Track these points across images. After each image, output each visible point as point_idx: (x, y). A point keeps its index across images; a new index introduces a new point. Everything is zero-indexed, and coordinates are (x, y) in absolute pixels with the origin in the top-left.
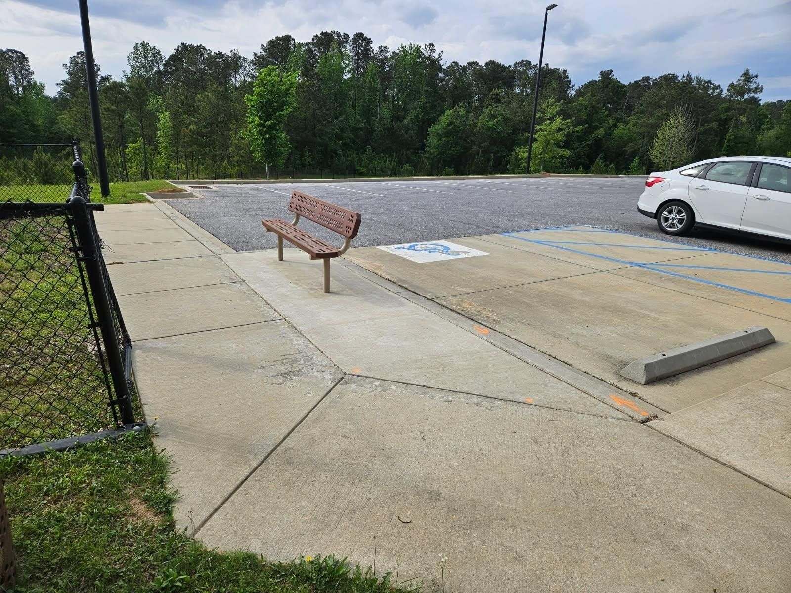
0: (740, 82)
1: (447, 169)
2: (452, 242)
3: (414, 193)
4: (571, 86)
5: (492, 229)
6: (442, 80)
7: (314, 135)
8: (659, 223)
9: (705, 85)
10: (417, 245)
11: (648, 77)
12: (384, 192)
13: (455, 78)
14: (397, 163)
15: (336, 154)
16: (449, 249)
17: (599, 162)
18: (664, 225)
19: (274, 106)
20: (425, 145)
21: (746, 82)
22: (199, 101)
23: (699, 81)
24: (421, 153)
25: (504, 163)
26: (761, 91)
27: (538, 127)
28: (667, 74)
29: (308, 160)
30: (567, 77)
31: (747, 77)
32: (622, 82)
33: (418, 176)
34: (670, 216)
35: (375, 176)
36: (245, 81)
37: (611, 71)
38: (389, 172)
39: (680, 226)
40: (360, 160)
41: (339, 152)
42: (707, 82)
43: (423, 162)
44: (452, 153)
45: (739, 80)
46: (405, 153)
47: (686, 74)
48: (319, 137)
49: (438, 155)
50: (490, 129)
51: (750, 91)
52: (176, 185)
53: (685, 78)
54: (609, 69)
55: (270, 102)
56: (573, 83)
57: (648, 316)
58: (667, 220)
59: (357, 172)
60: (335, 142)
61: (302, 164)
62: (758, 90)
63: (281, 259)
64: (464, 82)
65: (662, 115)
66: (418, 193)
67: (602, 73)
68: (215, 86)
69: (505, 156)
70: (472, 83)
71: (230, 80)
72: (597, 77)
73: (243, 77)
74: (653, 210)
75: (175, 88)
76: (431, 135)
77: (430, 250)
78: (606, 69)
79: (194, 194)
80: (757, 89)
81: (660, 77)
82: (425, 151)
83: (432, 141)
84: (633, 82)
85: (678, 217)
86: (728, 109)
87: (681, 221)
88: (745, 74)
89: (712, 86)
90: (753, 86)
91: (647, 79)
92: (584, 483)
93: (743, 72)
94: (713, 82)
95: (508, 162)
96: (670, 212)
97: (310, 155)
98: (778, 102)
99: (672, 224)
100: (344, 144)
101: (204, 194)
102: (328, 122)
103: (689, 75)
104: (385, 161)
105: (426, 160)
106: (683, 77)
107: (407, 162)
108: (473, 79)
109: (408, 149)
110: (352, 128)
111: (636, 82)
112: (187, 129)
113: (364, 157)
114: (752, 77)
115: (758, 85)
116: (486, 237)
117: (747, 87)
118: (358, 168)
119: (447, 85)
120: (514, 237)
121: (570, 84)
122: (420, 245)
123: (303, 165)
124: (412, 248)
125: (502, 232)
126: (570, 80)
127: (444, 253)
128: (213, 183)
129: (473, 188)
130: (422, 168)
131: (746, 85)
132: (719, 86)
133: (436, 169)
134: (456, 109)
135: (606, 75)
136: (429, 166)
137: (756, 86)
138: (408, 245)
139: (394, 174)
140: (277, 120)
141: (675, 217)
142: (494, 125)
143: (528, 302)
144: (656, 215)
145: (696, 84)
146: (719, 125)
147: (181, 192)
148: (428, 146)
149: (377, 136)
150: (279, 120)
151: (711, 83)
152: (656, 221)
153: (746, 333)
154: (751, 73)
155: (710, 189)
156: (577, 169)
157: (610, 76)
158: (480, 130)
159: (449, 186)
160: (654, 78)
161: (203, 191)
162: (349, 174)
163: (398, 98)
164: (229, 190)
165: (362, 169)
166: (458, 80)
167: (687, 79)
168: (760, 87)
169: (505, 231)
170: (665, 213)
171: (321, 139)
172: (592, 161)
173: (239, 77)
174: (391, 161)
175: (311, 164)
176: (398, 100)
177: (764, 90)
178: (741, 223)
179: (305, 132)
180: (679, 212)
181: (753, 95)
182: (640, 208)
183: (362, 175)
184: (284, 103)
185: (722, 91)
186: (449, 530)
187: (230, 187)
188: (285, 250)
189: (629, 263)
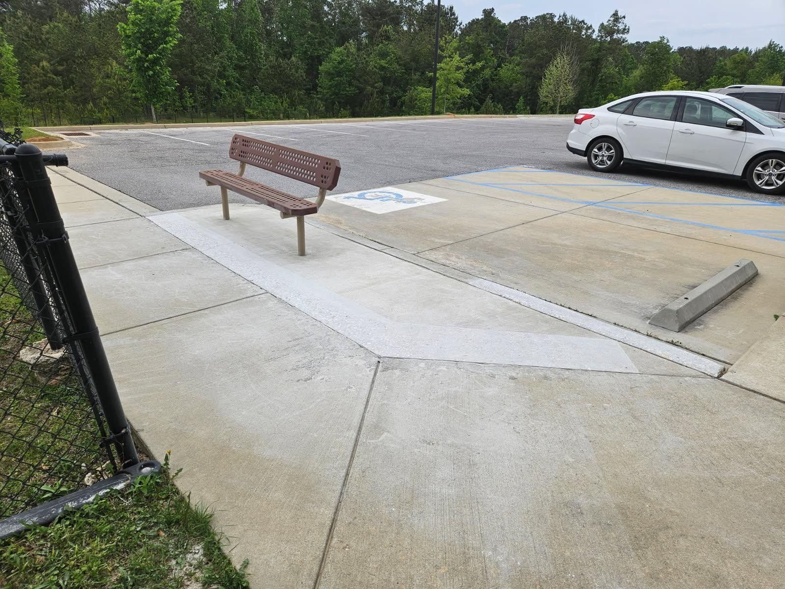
0: (610, 22)
1: (343, 111)
2: (399, 188)
3: (328, 136)
4: (458, 23)
5: (434, 174)
6: (327, 14)
7: (193, 73)
8: (589, 160)
9: (579, 25)
10: (366, 193)
11: (526, 17)
12: (297, 136)
13: (341, 12)
14: (289, 105)
15: (221, 95)
16: (402, 196)
17: (489, 101)
18: (594, 161)
19: (154, 37)
20: (317, 85)
21: (615, 23)
22: (47, 33)
23: (574, 21)
24: (313, 94)
25: (399, 104)
26: (628, 32)
27: (439, 65)
28: (546, 13)
29: (189, 102)
30: (454, 14)
31: (616, 17)
32: (503, 22)
33: (313, 118)
34: (600, 153)
35: (267, 119)
36: (101, 10)
37: (493, 9)
38: (281, 115)
39: (609, 163)
40: (248, 101)
41: (224, 92)
42: (581, 22)
43: (316, 102)
44: (345, 94)
45: (609, 20)
46: (296, 94)
47: (562, 14)
48: (199, 75)
49: (331, 96)
50: (382, 68)
51: (618, 31)
52: (45, 132)
53: (561, 18)
54: (491, 8)
55: (149, 32)
56: (460, 20)
57: (633, 257)
58: (596, 156)
59: (247, 115)
60: (218, 81)
61: (183, 106)
62: (626, 31)
63: (227, 216)
64: (351, 18)
65: (542, 55)
66: (333, 136)
67: (485, 11)
68: (65, 14)
69: (400, 97)
70: (359, 18)
71: (82, 8)
72: (480, 16)
73: (98, 5)
74: (583, 147)
75: (15, 17)
76: (323, 74)
77: (382, 199)
78: (488, 7)
79: (73, 142)
80: (624, 29)
81: (537, 17)
82: (317, 92)
83: (323, 81)
84: (512, 22)
85: (607, 154)
86: (599, 50)
87: (610, 158)
88: (614, 14)
89: (585, 26)
90: (621, 26)
91: (524, 19)
92: (714, 462)
93: (613, 12)
94: (586, 22)
95: (403, 103)
96: (600, 149)
97: (191, 97)
98: (637, 43)
99: (601, 161)
100: (228, 84)
101: (85, 142)
102: (208, 59)
103: (564, 15)
104: (276, 102)
105: (319, 102)
106: (560, 17)
107: (301, 104)
108: (359, 15)
109: (300, 90)
110: (235, 65)
111: (515, 21)
112: (38, 67)
113: (253, 98)
114: (621, 18)
115: (626, 26)
116: (432, 182)
117: (616, 28)
118: (247, 110)
119: (334, 20)
120: (458, 180)
121: (457, 21)
122: (369, 193)
123: (185, 108)
124: (361, 197)
125: (444, 176)
126: (456, 19)
127: (399, 202)
128: (91, 129)
129: (387, 130)
130: (316, 111)
131: (615, 25)
132: (591, 26)
133: (331, 111)
134: (346, 46)
135: (488, 13)
136: (324, 108)
137: (623, 27)
138: (356, 194)
139: (288, 117)
140: (160, 54)
141: (604, 154)
142: (387, 63)
143: (514, 250)
144: (587, 153)
145: (571, 24)
146: (593, 65)
147: (56, 140)
148: (320, 87)
149: (264, 76)
150: (163, 54)
151: (585, 24)
152: (586, 158)
153: (738, 268)
154: (619, 15)
155: (638, 124)
156: (469, 110)
157: (492, 15)
158: (373, 69)
159: (361, 129)
160: (531, 18)
161: (82, 139)
162: (238, 117)
163: (282, 34)
164: (113, 137)
165: (251, 111)
166: (344, 15)
167: (563, 19)
168: (627, 28)
169: (446, 174)
170: (594, 150)
171: (203, 78)
172: (482, 101)
173: (94, 5)
174: (282, 103)
175: (193, 107)
176: (282, 35)
177: (630, 31)
178: (666, 157)
179: (182, 70)
180: (609, 149)
181: (621, 35)
182: (570, 146)
183: (252, 118)
184: (166, 34)
185: (594, 31)
186: (618, 555)
187: (114, 133)
188: (231, 206)
189: (582, 202)
